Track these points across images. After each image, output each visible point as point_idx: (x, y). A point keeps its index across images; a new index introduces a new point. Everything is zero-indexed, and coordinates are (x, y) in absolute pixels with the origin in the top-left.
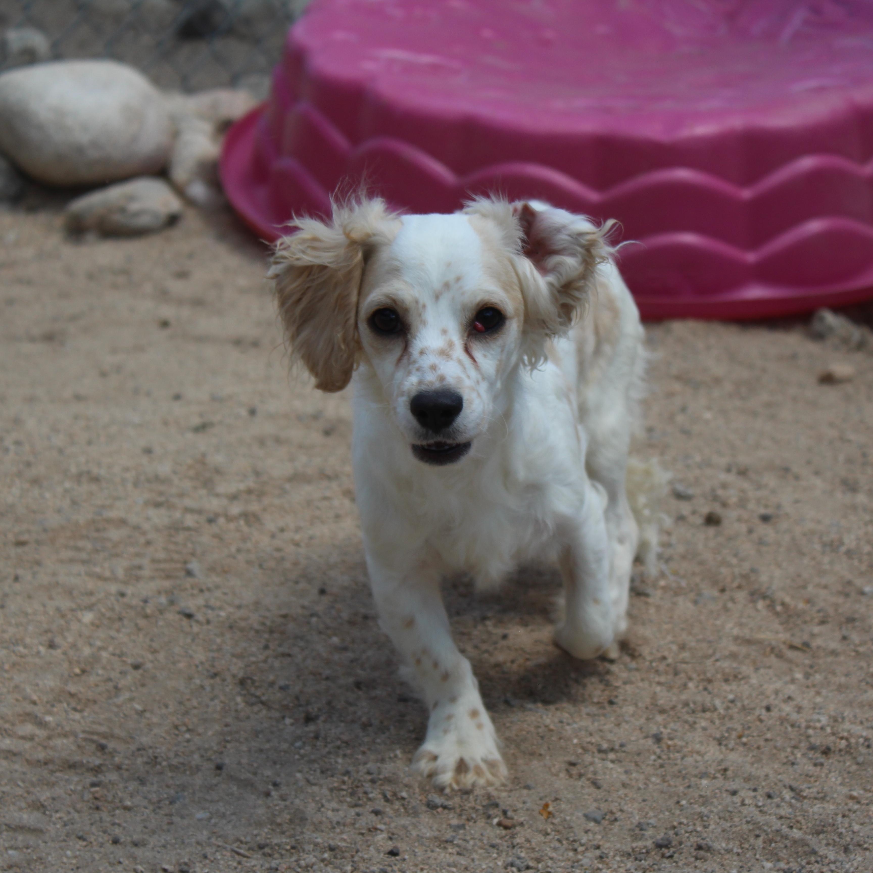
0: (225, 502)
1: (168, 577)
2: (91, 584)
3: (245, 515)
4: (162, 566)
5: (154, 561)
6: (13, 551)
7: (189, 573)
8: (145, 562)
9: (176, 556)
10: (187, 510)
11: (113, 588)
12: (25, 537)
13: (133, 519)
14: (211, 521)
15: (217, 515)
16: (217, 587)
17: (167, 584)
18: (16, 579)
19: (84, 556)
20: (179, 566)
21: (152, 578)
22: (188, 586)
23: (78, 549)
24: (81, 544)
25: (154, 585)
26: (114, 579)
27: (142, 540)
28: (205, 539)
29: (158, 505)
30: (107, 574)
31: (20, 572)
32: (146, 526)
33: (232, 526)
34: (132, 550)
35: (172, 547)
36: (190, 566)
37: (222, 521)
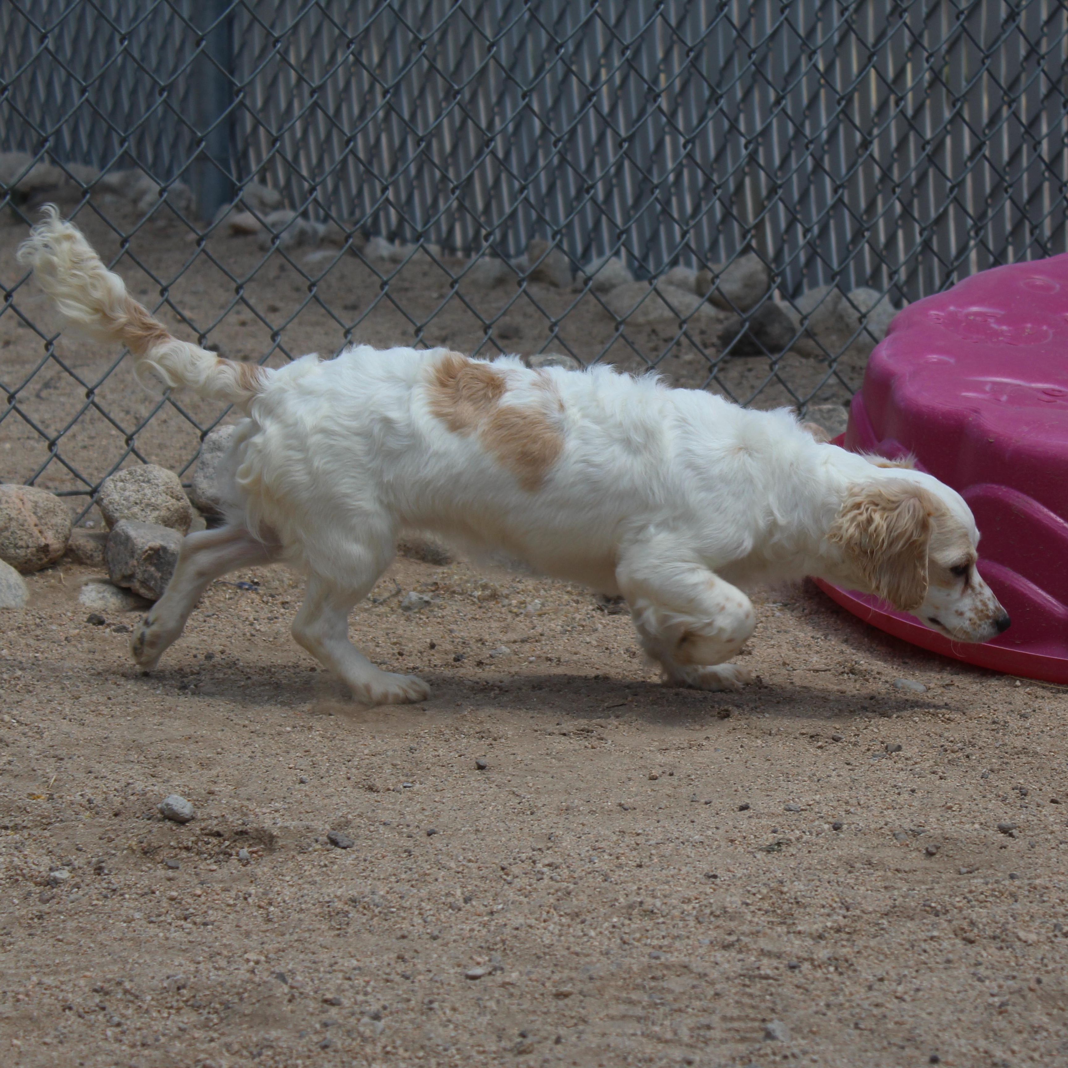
0: (809, 942)
1: (743, 1040)
2: (649, 1049)
3: (834, 960)
4: (736, 1025)
5: (724, 1018)
6: (553, 1005)
7: (769, 1035)
8: (715, 1019)
9: (752, 1013)
10: (763, 953)
11: (677, 1054)
12: (567, 988)
13: (697, 965)
14: (792, 967)
15: (802, 960)
16: (805, 1053)
17: (742, 1048)
18: (558, 1041)
19: (639, 1011)
20: (756, 1024)
21: (724, 1041)
22: (769, 1051)
23: (631, 1002)
24: (634, 996)
25: (726, 1050)
26: (676, 1042)
27: (710, 992)
28: (787, 991)
29: (726, 947)
30: (669, 1036)
31: (562, 1031)
32: (714, 974)
33: (819, 974)
34: (697, 1004)
35: (746, 1000)
36: (770, 1026)
37: (806, 966)
